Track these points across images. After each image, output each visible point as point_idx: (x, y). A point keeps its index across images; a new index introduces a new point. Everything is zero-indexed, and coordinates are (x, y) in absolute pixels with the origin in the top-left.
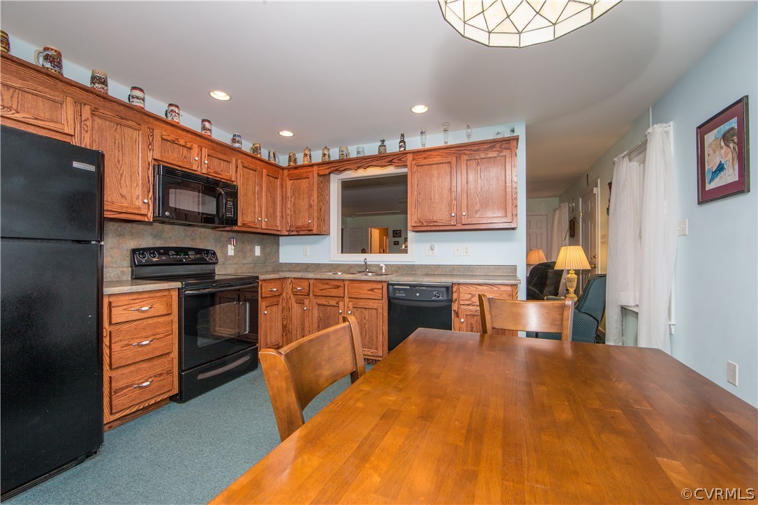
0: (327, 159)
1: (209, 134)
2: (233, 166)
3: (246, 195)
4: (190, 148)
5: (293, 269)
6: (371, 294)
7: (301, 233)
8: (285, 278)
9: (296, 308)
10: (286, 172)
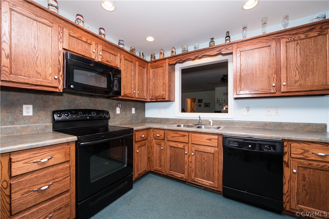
0: (174, 54)
1: (103, 37)
2: (118, 58)
3: (126, 77)
4: (90, 44)
5: (153, 121)
6: (209, 143)
7: (158, 100)
8: (150, 128)
9: (156, 148)
10: (149, 64)
